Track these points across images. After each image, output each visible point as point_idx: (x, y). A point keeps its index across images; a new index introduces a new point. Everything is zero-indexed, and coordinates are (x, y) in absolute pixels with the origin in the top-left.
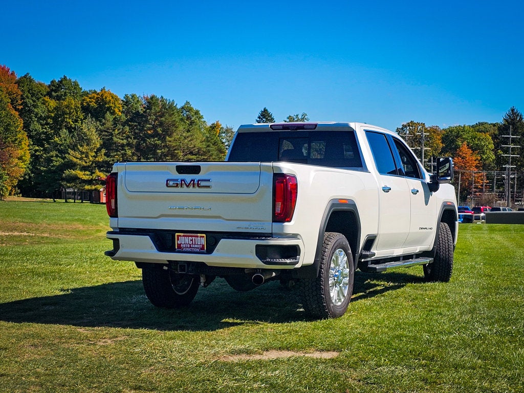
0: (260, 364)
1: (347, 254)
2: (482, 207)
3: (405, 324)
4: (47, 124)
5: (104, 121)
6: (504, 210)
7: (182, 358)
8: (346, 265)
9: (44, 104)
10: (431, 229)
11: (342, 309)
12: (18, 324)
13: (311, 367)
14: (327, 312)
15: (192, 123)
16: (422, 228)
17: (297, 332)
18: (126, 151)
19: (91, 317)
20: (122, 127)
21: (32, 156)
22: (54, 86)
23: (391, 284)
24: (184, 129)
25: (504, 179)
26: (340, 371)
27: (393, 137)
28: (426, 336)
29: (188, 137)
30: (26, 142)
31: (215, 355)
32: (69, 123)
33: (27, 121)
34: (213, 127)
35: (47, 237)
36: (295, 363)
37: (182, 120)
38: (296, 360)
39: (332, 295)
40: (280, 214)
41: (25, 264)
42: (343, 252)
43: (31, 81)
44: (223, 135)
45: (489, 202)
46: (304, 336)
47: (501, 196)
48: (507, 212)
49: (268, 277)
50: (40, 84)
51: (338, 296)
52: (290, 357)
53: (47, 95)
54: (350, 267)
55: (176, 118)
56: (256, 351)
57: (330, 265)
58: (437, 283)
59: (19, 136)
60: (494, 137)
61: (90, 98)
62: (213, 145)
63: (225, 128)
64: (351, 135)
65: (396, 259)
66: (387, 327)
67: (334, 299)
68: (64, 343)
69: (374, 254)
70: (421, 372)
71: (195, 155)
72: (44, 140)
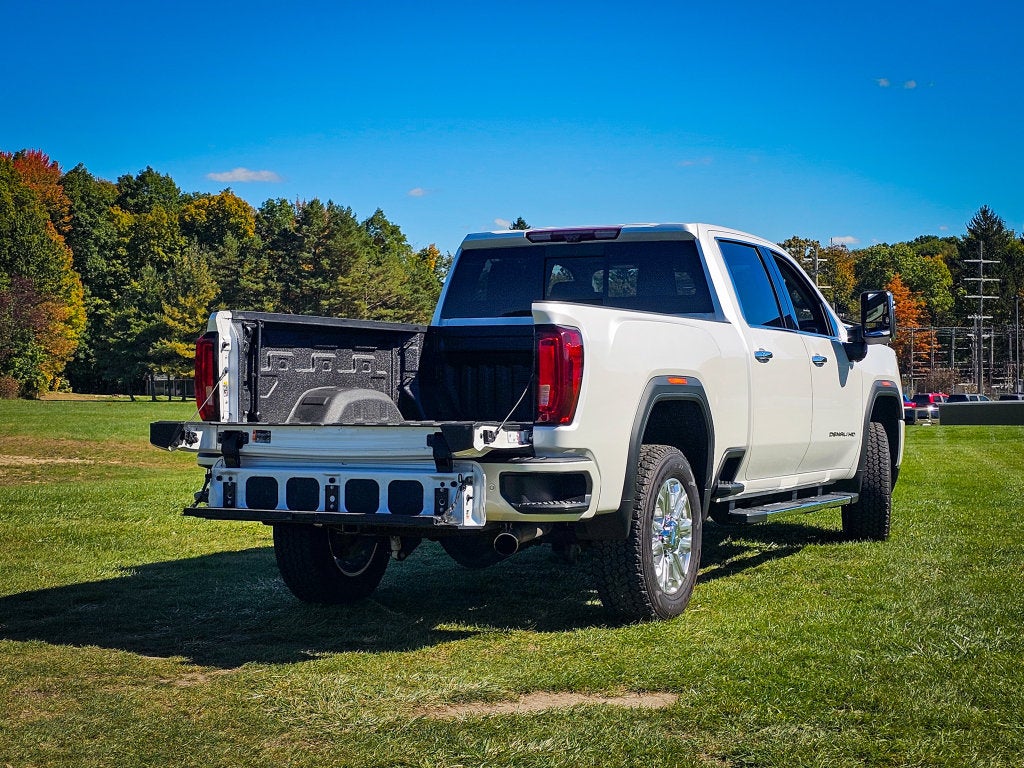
0: (514, 724)
1: (687, 489)
2: (930, 395)
3: (810, 629)
4: (117, 257)
5: (221, 249)
6: (974, 398)
7: (349, 714)
8: (685, 512)
9: (110, 220)
10: (852, 434)
11: (680, 601)
12: (19, 643)
13: (621, 728)
14: (649, 608)
15: (385, 250)
16: (834, 434)
17: (587, 650)
18: (262, 304)
19: (170, 625)
20: (255, 260)
21: (91, 316)
22: (129, 186)
23: (775, 546)
24: (370, 259)
25: (971, 342)
26: (682, 737)
27: (773, 252)
28: (855, 655)
29: (377, 275)
30: (79, 291)
31: (417, 704)
32: (159, 254)
33: (81, 252)
34: (425, 256)
35: (117, 467)
36: (586, 722)
37: (365, 243)
38: (588, 715)
39: (658, 572)
40: (549, 409)
41: (55, 520)
42: (679, 485)
43: (87, 178)
44: (443, 270)
45: (943, 385)
46: (603, 660)
47: (966, 374)
48: (979, 402)
49: (526, 539)
50: (103, 184)
51: (671, 573)
52: (575, 707)
53: (117, 203)
54: (693, 514)
55: (355, 240)
56: (504, 695)
57: (654, 510)
58: (866, 544)
59: (66, 280)
60: (951, 262)
61: (196, 207)
62: (425, 289)
63: (446, 256)
64: (689, 249)
65: (785, 496)
66: (775, 638)
67: (664, 580)
68: (106, 683)
69: (741, 488)
70: (854, 736)
71: (392, 308)
72: (111, 286)
